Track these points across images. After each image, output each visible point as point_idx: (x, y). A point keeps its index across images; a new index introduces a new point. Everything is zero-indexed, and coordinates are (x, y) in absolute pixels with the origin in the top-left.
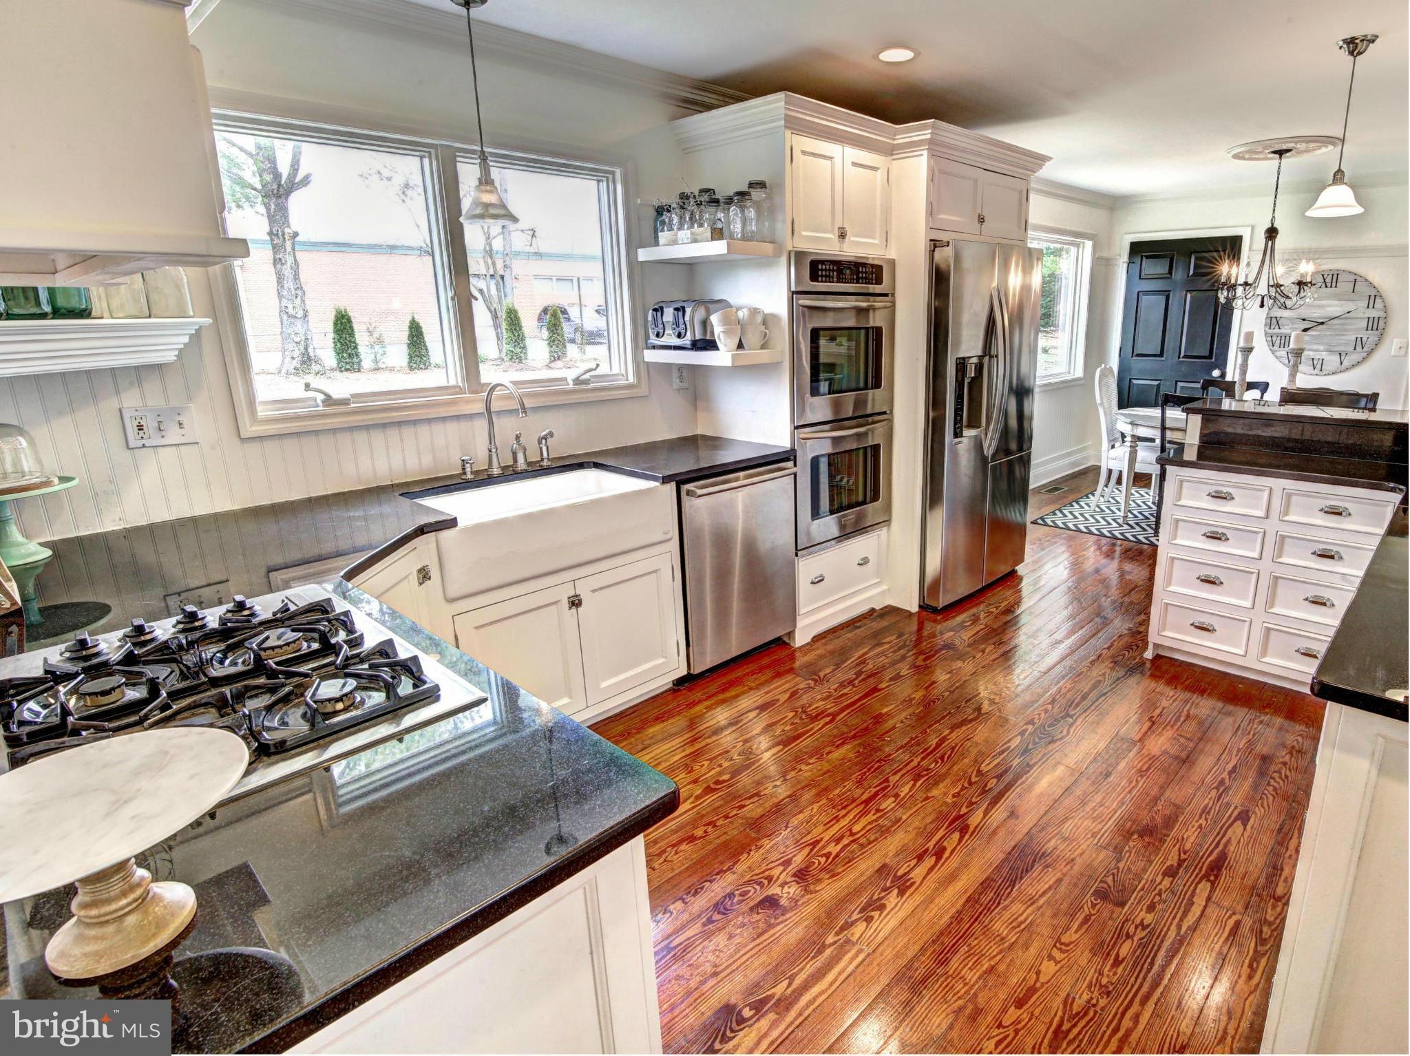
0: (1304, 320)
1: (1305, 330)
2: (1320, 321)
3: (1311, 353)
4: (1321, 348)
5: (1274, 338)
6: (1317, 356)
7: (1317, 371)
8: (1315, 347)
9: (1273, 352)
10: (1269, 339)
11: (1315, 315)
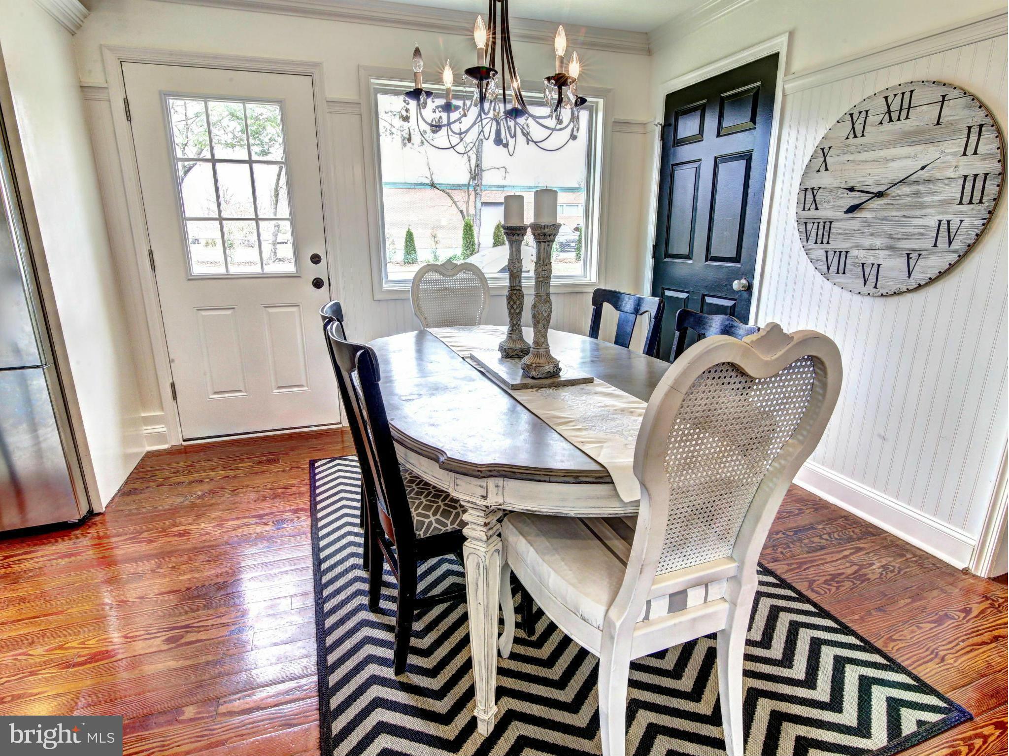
0: (851, 189)
1: (852, 209)
2: (875, 190)
3: (861, 254)
4: (878, 242)
5: (809, 227)
6: (871, 258)
7: (869, 288)
8: (867, 241)
9: (807, 251)
10: (803, 228)
11: (870, 180)
